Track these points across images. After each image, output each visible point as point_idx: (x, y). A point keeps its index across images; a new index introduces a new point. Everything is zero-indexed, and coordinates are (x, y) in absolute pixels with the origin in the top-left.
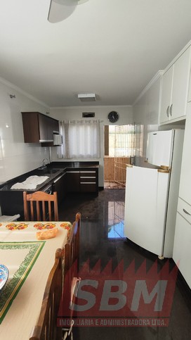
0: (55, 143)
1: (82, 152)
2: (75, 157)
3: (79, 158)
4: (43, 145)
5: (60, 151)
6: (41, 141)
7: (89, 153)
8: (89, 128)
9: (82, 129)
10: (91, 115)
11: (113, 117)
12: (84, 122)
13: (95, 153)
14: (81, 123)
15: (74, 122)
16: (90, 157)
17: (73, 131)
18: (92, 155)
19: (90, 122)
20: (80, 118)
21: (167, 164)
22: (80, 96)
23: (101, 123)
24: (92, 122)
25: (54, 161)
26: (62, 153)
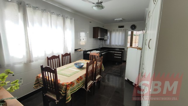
0: (105, 39)
1: (117, 43)
2: (113, 46)
3: (115, 46)
4: (100, 39)
5: (107, 42)
6: (99, 38)
7: (120, 44)
8: (121, 33)
9: (117, 33)
10: (122, 27)
11: (133, 27)
12: (119, 30)
13: (123, 44)
14: (117, 30)
15: (114, 30)
16: (120, 46)
17: (114, 34)
18: (121, 45)
19: (121, 30)
20: (117, 28)
21: (140, 46)
22: (115, 20)
23: (127, 30)
24: (122, 30)
25: (104, 47)
26: (108, 44)
